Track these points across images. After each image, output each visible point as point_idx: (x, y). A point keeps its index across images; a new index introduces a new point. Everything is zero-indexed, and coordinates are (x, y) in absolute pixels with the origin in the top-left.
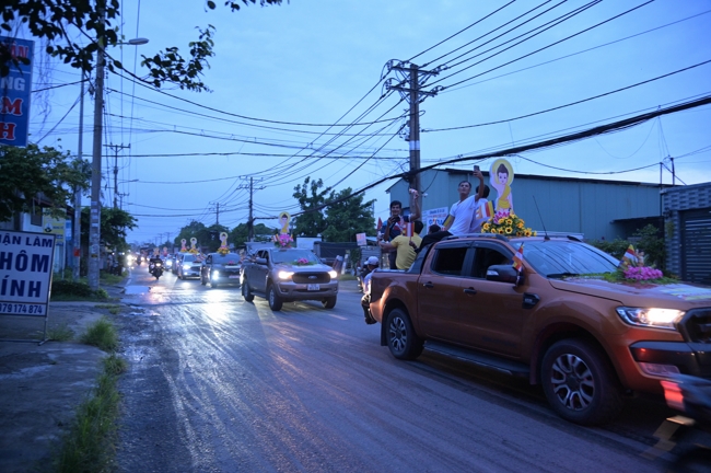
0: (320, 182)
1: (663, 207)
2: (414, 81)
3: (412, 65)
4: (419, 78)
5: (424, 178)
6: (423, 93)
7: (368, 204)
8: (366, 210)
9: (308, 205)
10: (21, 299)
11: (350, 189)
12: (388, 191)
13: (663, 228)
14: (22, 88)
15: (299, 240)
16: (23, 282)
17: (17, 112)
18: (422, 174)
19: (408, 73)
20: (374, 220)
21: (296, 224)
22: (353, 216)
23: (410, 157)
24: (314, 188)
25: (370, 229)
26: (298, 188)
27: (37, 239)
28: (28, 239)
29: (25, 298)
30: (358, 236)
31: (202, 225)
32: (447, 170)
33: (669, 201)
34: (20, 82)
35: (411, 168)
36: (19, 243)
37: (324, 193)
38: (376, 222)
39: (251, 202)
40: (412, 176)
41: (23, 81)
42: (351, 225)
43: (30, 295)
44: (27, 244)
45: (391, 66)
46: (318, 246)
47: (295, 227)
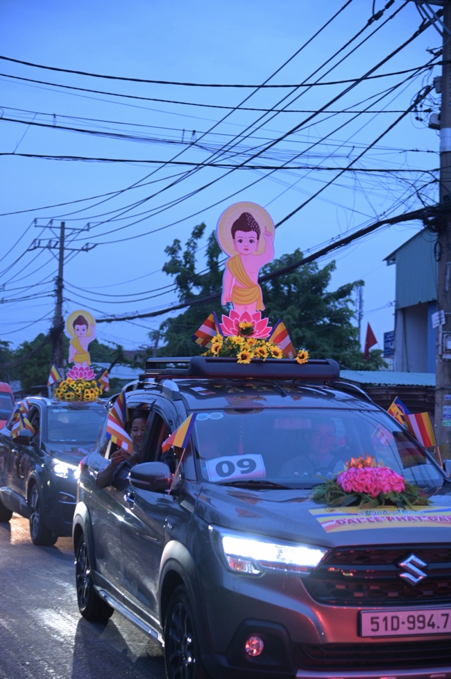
7: (344, 292)
8: (338, 305)
9: (196, 291)
12: (390, 259)
20: (357, 331)
23: (441, 170)
25: (347, 353)
26: (172, 250)
35: (442, 197)
39: (59, 280)
40: (445, 216)
47: (163, 343)
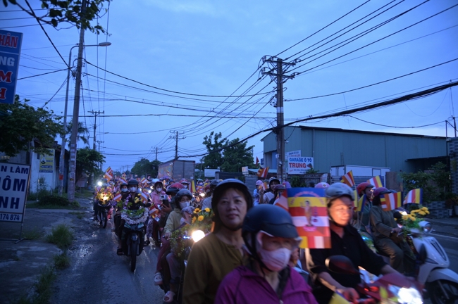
0: (220, 135)
1: (449, 150)
2: (279, 68)
3: (278, 59)
4: (283, 67)
5: (286, 131)
6: (286, 77)
7: (250, 148)
8: (248, 152)
9: (212, 149)
10: (5, 210)
11: (238, 139)
12: (262, 140)
13: (449, 165)
14: (13, 64)
15: (206, 171)
16: (7, 198)
17: (8, 80)
18: (285, 128)
19: (276, 64)
20: (253, 158)
21: (204, 161)
22: (240, 156)
23: (277, 118)
24: (216, 138)
25: (251, 164)
26: (205, 138)
27: (18, 168)
28: (12, 168)
29: (8, 209)
30: (243, 168)
31: (147, 161)
32: (300, 127)
33: (453, 146)
34: (11, 60)
35: (278, 125)
36: (5, 170)
37: (222, 141)
38: (255, 160)
39: (176, 147)
40: (279, 130)
41: (13, 59)
42: (239, 161)
43: (12, 207)
44: (11, 171)
45: (264, 60)
46: (218, 175)
47: (203, 162)
